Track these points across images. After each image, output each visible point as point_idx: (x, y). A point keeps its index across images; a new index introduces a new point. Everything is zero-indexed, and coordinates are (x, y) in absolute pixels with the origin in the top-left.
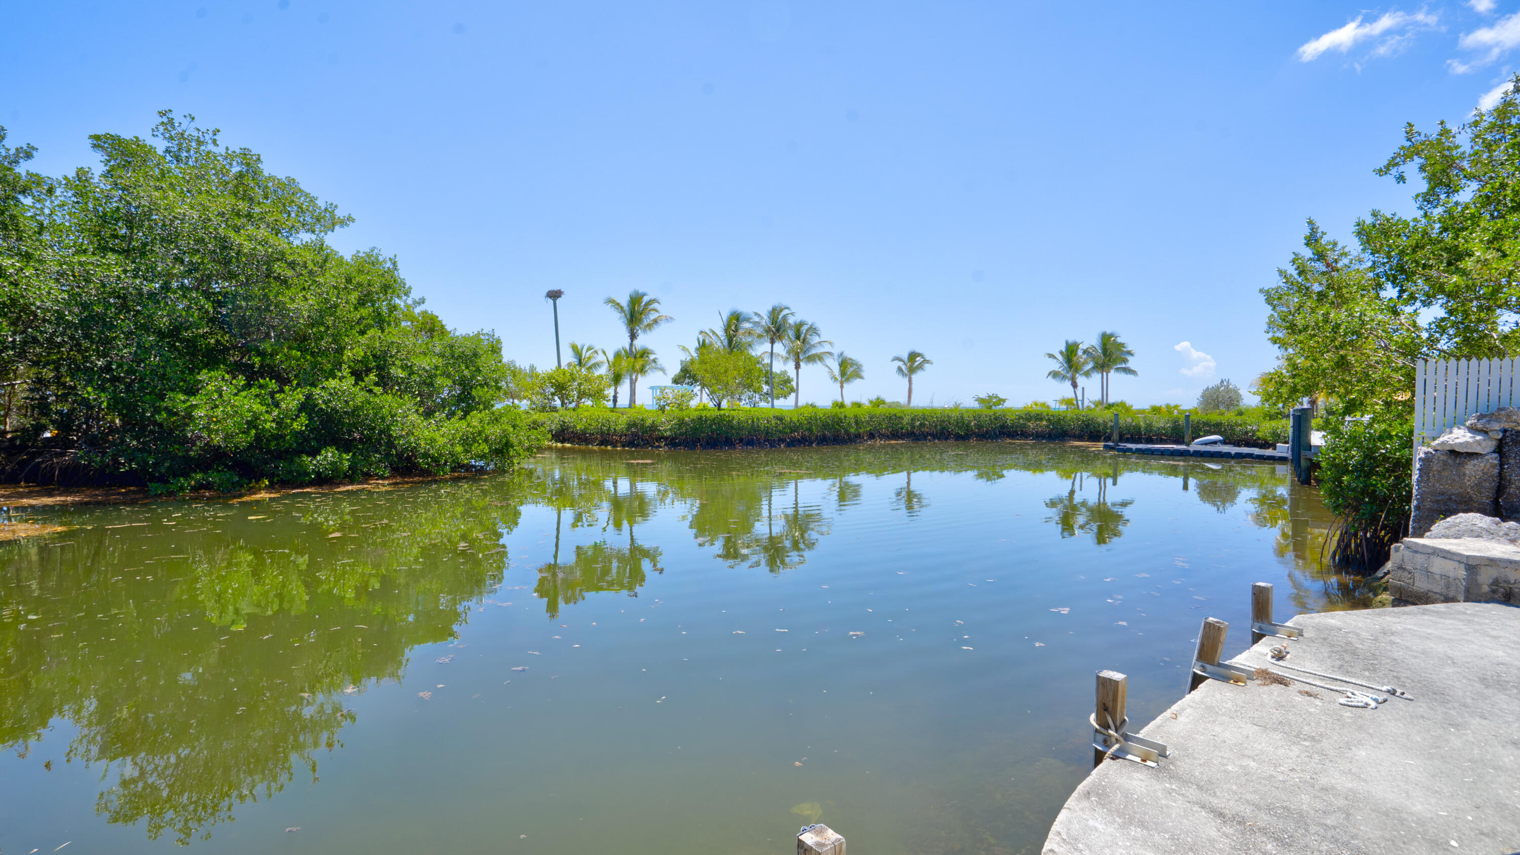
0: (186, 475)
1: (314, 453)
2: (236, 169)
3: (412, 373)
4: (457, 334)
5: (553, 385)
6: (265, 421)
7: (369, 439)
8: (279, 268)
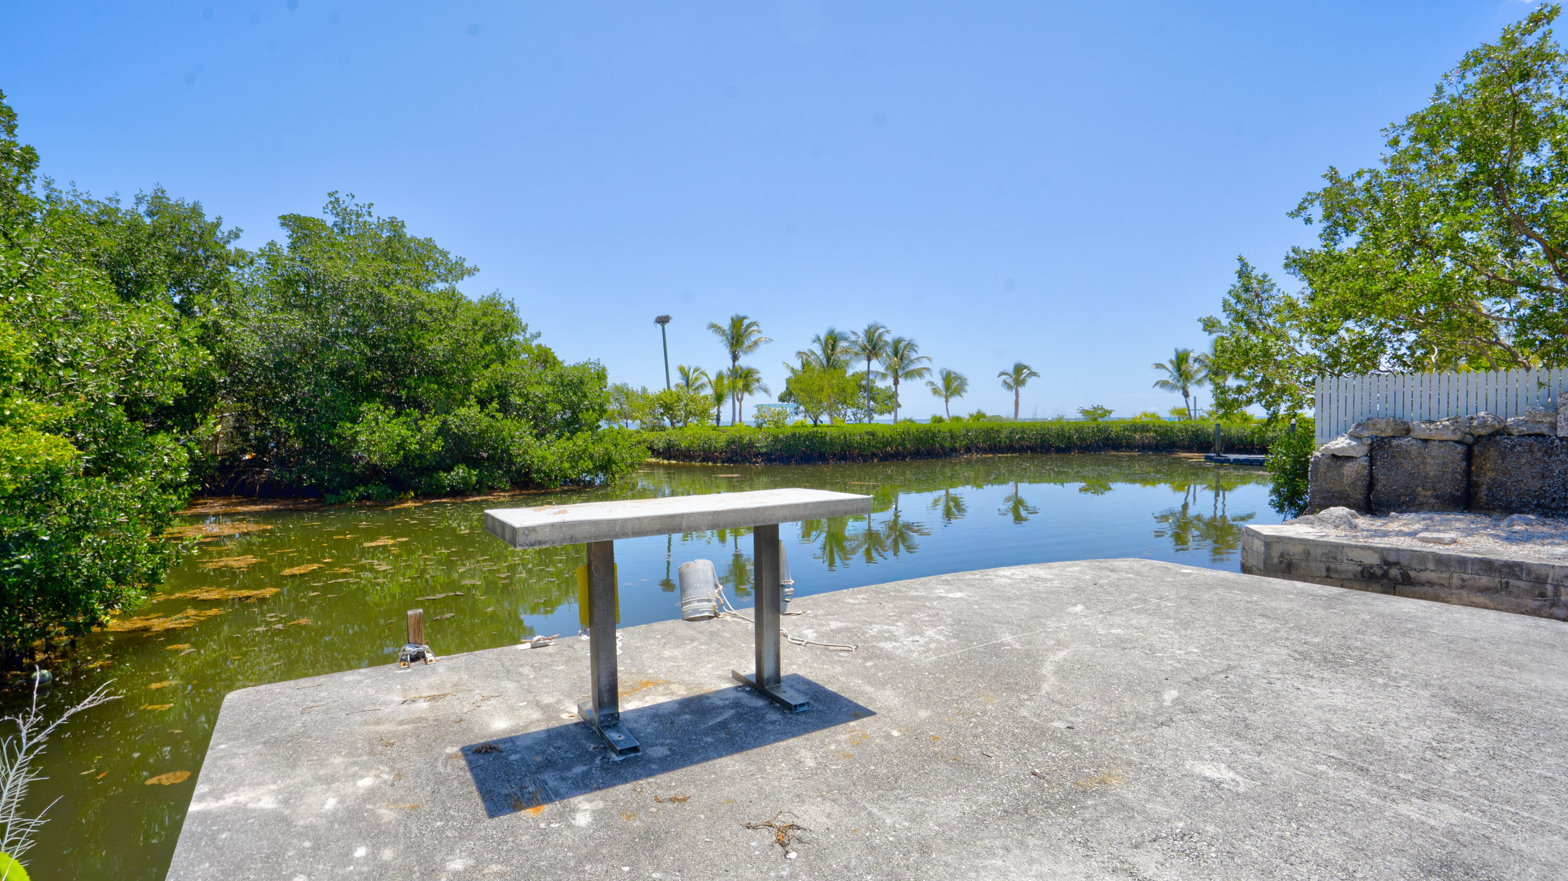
0: (353, 489)
1: (449, 469)
2: (385, 234)
3: (528, 400)
4: (566, 364)
5: (661, 406)
6: (411, 444)
7: (493, 458)
8: (421, 316)
